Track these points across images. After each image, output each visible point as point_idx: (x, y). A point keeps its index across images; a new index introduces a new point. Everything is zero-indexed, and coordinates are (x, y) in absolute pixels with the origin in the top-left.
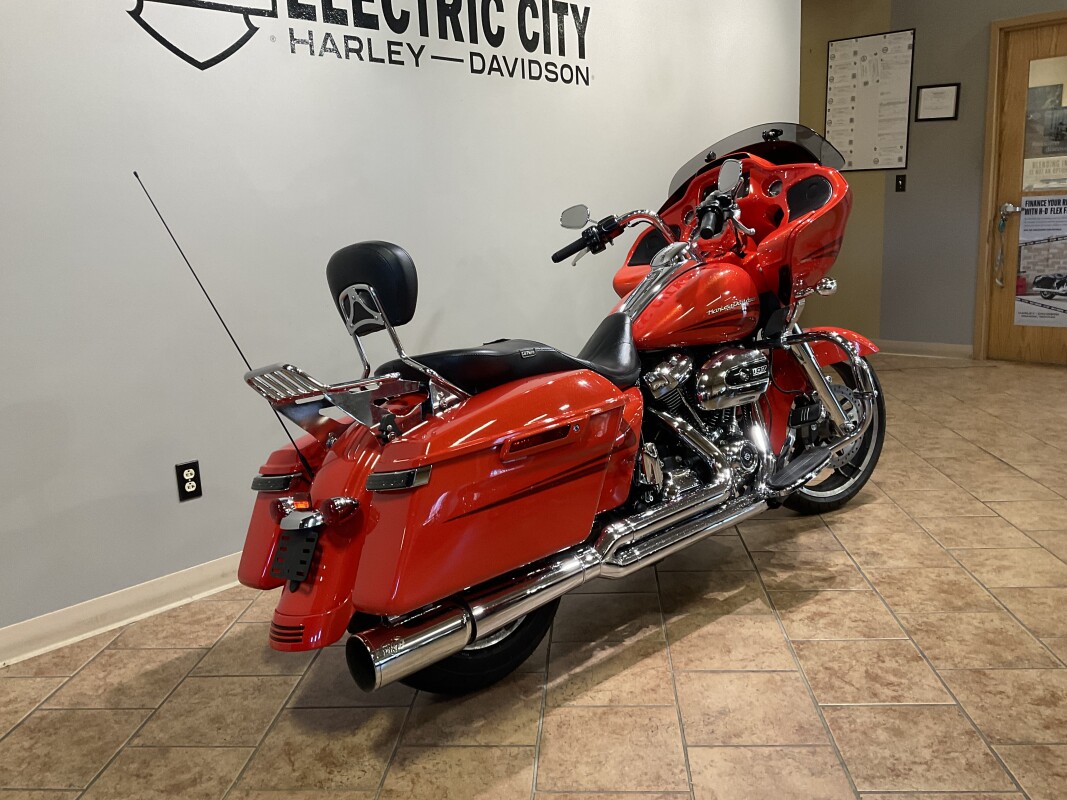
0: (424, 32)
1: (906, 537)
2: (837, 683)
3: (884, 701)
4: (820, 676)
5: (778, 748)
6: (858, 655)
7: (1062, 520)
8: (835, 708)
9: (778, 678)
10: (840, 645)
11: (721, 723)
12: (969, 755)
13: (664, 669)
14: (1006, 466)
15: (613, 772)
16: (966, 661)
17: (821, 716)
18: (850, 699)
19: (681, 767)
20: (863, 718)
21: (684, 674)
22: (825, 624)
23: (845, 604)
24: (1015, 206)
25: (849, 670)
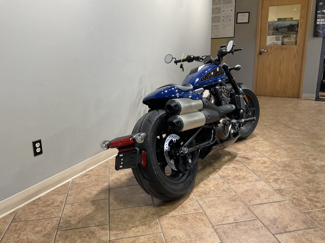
1: (279, 150)
2: (302, 203)
3: (321, 208)
4: (294, 201)
5: (304, 231)
6: (299, 192)
7: (317, 142)
8: (309, 213)
9: (282, 204)
10: (291, 189)
11: (278, 224)
13: (243, 205)
14: (288, 127)
17: (306, 216)
18: (310, 209)
20: (320, 215)
21: (251, 206)
22: (281, 182)
23: (281, 175)
24: (265, 50)
25: (301, 198)
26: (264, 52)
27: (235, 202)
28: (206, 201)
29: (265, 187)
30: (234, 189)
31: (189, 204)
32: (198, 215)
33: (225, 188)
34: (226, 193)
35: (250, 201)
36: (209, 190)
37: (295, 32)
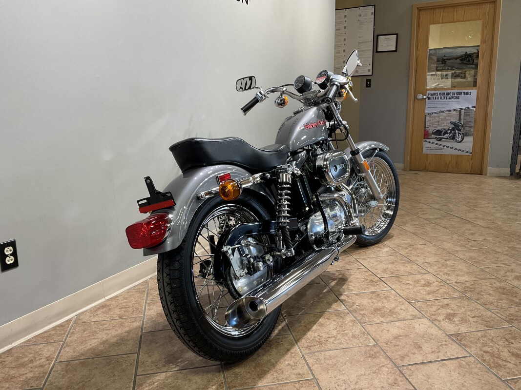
1: (454, 262)
2: (500, 362)
4: (487, 357)
6: (493, 340)
7: (519, 248)
10: (479, 334)
13: (389, 366)
14: (467, 222)
18: (517, 373)
21: (405, 368)
22: (459, 321)
23: (459, 307)
24: (423, 95)
25: (499, 352)
26: (423, 98)
27: (374, 360)
28: (320, 358)
29: (430, 331)
30: (374, 335)
31: (289, 364)
32: (304, 386)
33: (357, 332)
34: (359, 341)
35: (402, 357)
36: (328, 336)
37: (474, 66)
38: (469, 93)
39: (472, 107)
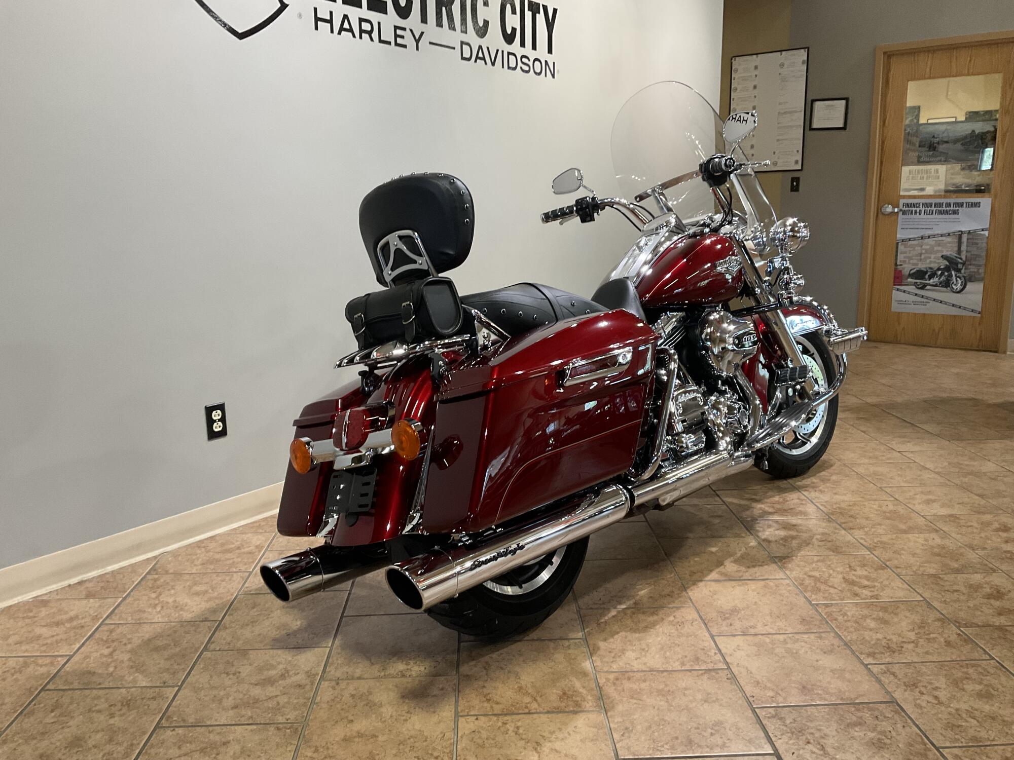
0: (424, 20)
2: (823, 587)
3: (865, 599)
4: (807, 582)
5: (790, 635)
7: (967, 465)
8: (827, 606)
9: (771, 584)
10: (816, 559)
11: (736, 619)
12: (946, 635)
13: (672, 580)
14: (908, 424)
15: (657, 656)
16: (921, 569)
17: (817, 611)
18: (837, 598)
19: (713, 651)
20: (852, 612)
21: (691, 583)
22: (798, 544)
23: (810, 529)
24: (894, 207)
25: (829, 577)
26: (893, 213)
27: (655, 573)
29: (749, 551)
30: (669, 550)
38: (977, 205)
39: (983, 230)
